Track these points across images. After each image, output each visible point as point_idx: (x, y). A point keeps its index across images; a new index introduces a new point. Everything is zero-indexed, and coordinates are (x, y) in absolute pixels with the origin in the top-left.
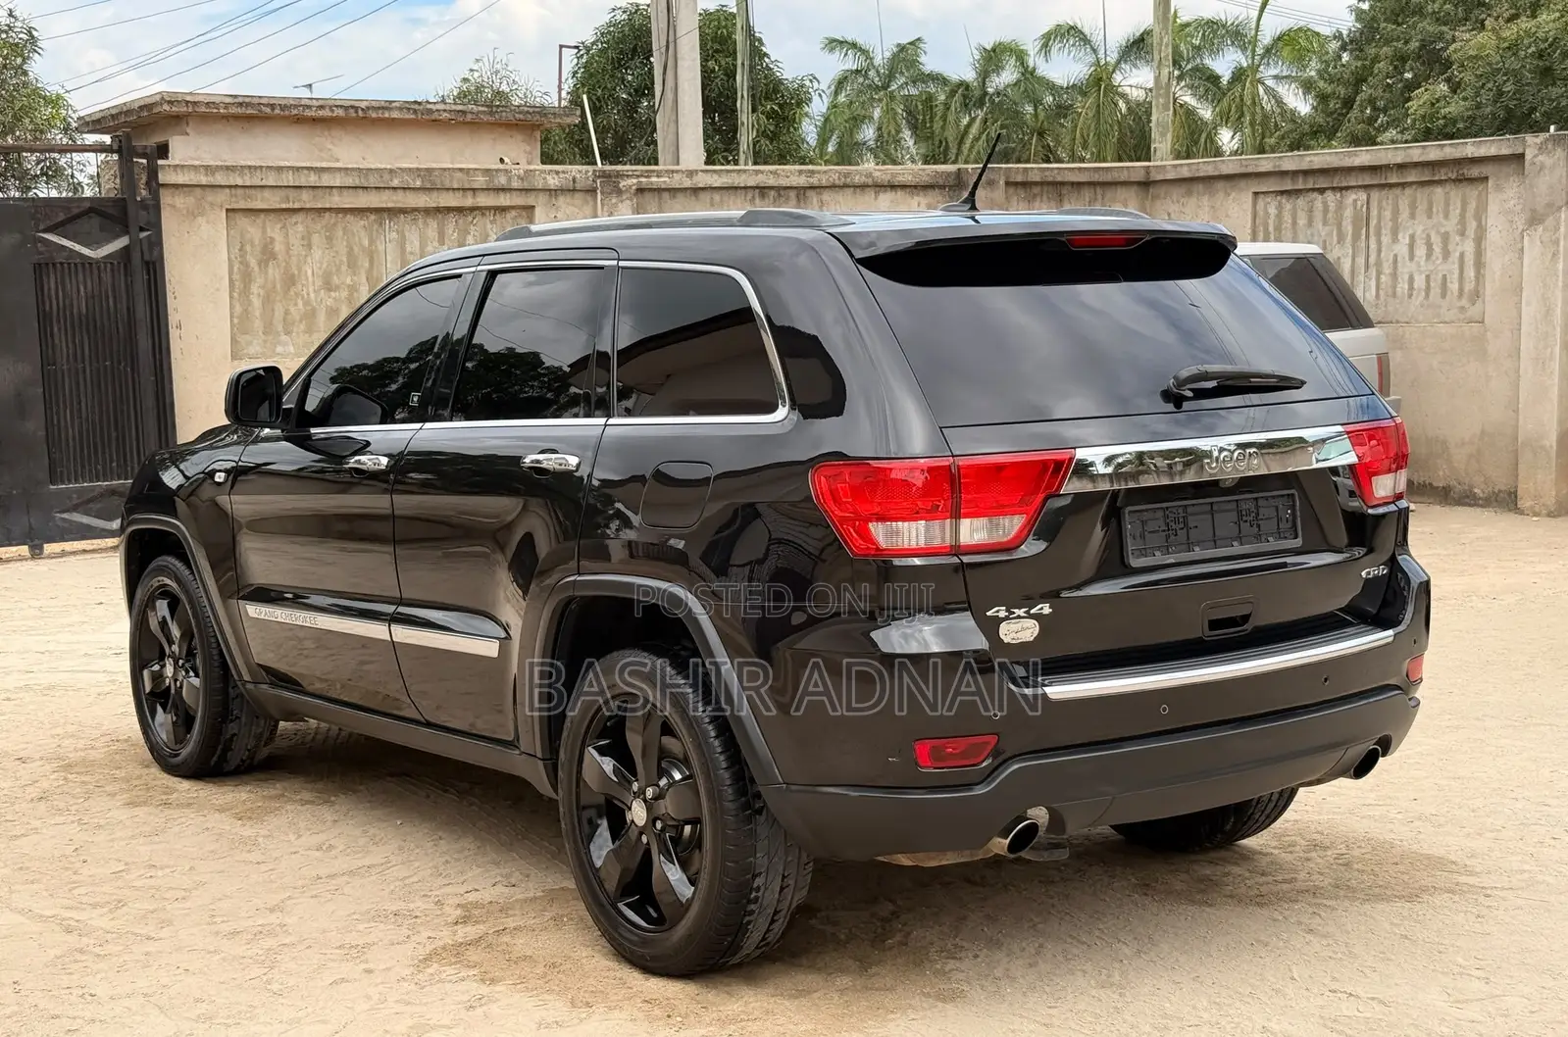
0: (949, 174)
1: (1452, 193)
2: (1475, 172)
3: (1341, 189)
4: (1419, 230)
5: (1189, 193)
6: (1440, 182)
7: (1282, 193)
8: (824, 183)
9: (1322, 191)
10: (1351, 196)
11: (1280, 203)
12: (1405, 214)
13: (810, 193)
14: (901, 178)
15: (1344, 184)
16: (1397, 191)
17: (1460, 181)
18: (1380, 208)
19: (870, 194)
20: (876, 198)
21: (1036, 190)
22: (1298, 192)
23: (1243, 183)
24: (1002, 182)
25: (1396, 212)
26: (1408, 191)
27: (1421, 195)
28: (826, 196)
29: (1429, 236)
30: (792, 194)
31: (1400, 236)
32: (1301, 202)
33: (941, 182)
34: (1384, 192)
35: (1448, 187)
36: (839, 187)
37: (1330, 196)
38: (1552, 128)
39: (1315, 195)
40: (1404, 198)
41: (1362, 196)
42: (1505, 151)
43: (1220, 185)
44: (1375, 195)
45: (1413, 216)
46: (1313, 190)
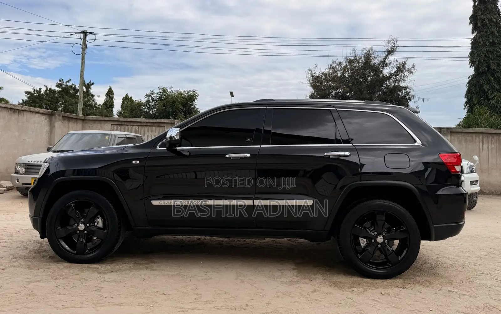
0: (50, 112)
1: (157, 128)
2: (162, 125)
3: (132, 125)
4: (149, 134)
5: (95, 123)
6: (155, 126)
7: (118, 125)
8: (25, 110)
9: (127, 125)
10: (135, 127)
11: (117, 127)
12: (146, 132)
13: (21, 112)
14: (41, 111)
15: (133, 125)
16: (145, 127)
17: (158, 126)
18: (141, 130)
19: (34, 114)
20: (35, 115)
21: (65, 118)
22: (122, 125)
23: (109, 122)
24: (61, 115)
25: (144, 131)
26: (147, 127)
27: (150, 128)
28: (25, 113)
29: (152, 135)
30: (17, 111)
31: (145, 135)
32: (122, 127)
33: (48, 114)
34: (142, 127)
35: (156, 127)
36: (28, 111)
37: (129, 127)
38: (179, 119)
39: (126, 126)
40: (146, 129)
41: (137, 127)
42: (169, 122)
43: (103, 122)
44: (140, 127)
45: (148, 131)
46: (126, 125)
